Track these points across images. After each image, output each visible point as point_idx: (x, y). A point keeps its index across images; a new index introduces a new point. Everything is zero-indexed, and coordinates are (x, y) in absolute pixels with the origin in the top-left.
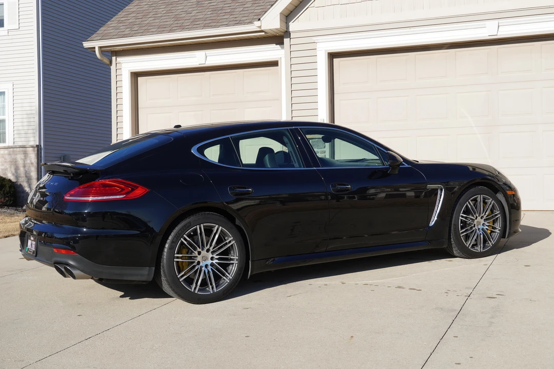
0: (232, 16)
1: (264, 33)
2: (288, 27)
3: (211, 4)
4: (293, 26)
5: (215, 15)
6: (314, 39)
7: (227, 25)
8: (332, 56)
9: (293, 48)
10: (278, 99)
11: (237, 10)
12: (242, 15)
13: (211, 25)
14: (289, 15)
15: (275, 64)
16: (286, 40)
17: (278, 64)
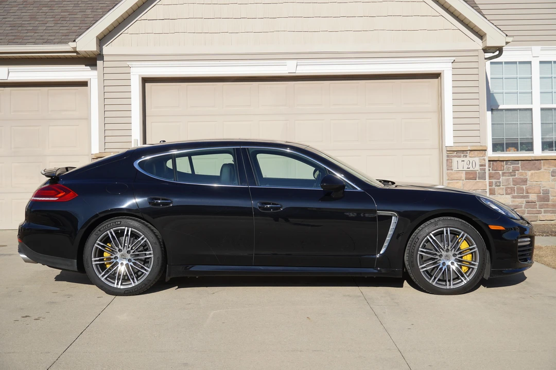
0: (36, 34)
1: (75, 54)
2: (101, 50)
3: (7, 20)
4: (106, 50)
5: (16, 31)
6: (128, 63)
7: (35, 43)
8: (145, 80)
9: (106, 70)
10: (88, 119)
11: (40, 28)
12: (48, 34)
13: (15, 41)
14: (103, 39)
15: (84, 84)
16: (99, 63)
17: (87, 84)
